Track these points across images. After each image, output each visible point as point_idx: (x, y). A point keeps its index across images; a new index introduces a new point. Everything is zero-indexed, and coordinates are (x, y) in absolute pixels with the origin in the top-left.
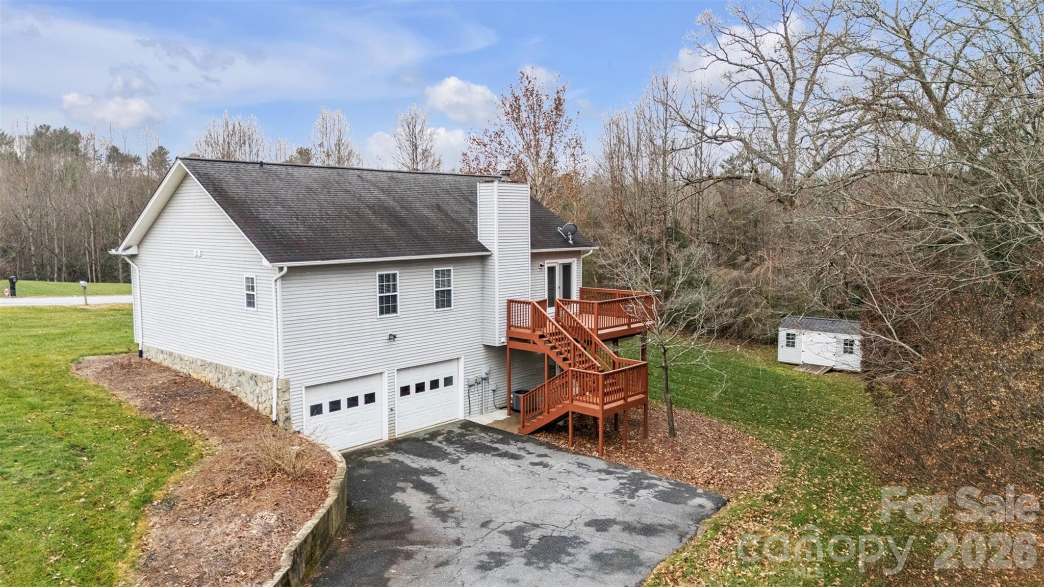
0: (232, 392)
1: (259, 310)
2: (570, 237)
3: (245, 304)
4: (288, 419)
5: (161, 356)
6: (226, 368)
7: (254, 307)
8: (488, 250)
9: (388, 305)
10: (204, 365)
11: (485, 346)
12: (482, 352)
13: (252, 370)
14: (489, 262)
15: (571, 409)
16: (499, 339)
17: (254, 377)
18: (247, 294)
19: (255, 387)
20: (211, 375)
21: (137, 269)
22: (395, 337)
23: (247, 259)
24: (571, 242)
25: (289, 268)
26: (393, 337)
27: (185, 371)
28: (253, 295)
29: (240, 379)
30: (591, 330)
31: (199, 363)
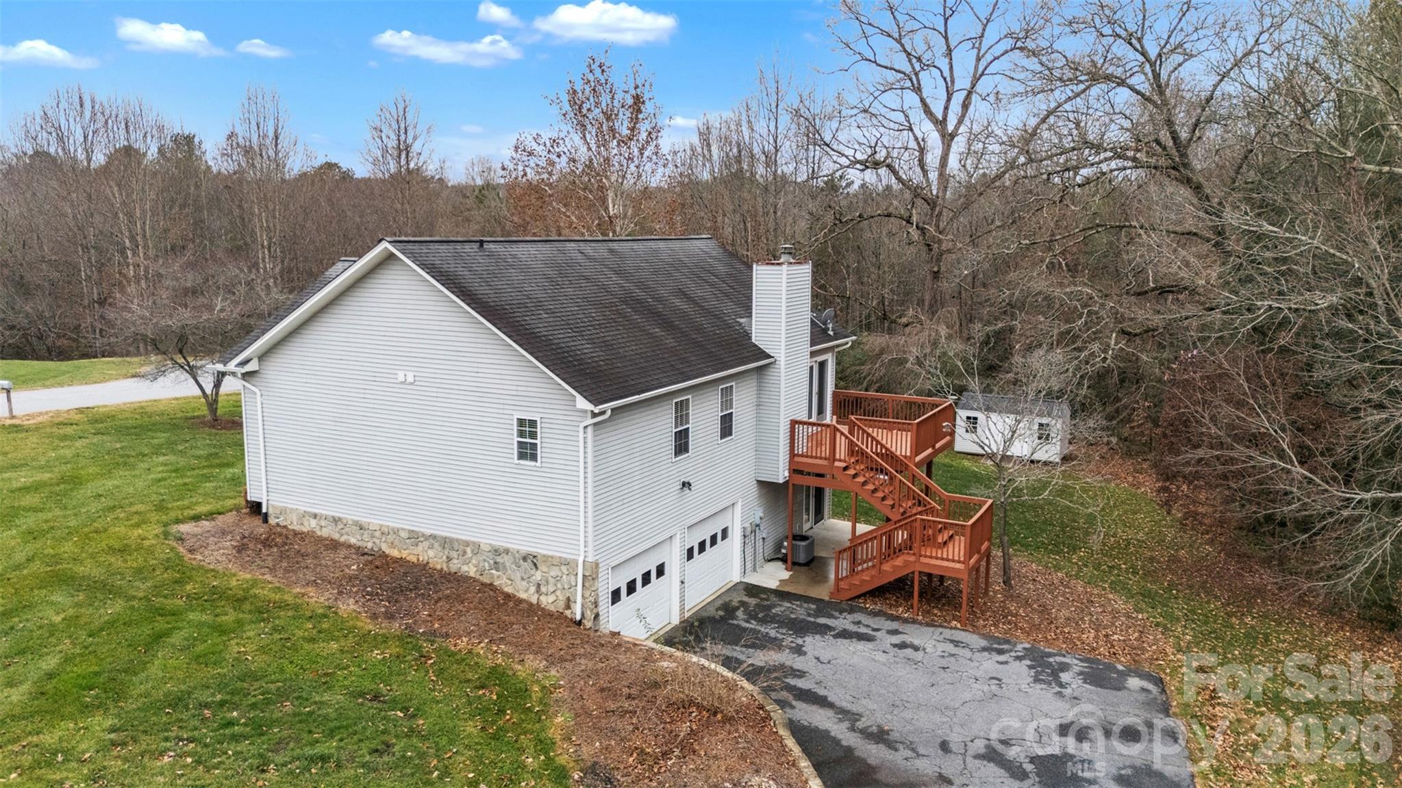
0: (481, 578)
1: (544, 465)
2: (830, 326)
3: (516, 456)
4: (597, 616)
5: (313, 523)
6: (467, 544)
7: (536, 460)
8: (769, 357)
9: (682, 444)
10: (415, 537)
11: (759, 482)
12: (754, 490)
13: (526, 549)
14: (772, 371)
15: (918, 568)
16: (781, 474)
17: (532, 560)
18: (519, 442)
19: (533, 572)
20: (431, 553)
21: (258, 393)
22: (689, 484)
23: (520, 393)
24: (831, 333)
25: (613, 410)
26: (686, 485)
27: (370, 545)
28: (536, 444)
29: (499, 559)
30: (906, 457)
31: (404, 535)
